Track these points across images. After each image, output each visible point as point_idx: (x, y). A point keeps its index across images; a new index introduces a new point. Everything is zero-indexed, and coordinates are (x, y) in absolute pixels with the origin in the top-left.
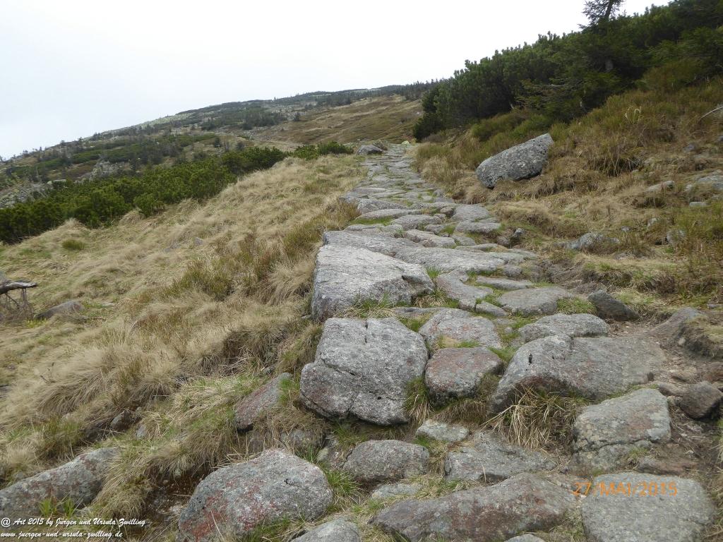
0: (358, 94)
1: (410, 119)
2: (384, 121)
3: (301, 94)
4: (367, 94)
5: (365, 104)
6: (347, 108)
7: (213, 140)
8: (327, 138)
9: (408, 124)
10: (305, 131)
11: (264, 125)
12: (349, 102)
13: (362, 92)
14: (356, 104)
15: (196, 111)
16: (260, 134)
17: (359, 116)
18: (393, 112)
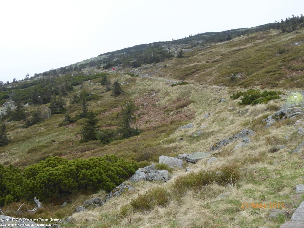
0: (239, 32)
1: (288, 51)
2: (260, 53)
3: (194, 35)
4: (247, 31)
5: (243, 39)
6: (227, 43)
7: (101, 79)
8: (202, 73)
9: (287, 55)
10: (184, 66)
11: (150, 62)
12: (229, 39)
13: (244, 30)
14: (236, 39)
15: (112, 52)
16: (145, 71)
17: (237, 50)
18: (270, 44)
